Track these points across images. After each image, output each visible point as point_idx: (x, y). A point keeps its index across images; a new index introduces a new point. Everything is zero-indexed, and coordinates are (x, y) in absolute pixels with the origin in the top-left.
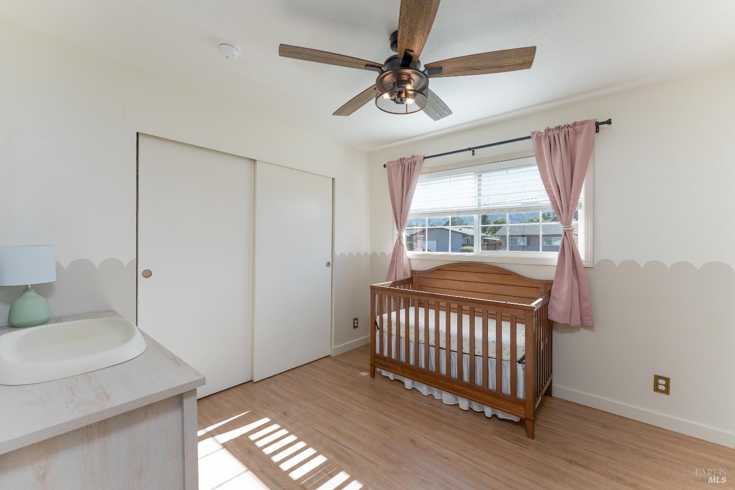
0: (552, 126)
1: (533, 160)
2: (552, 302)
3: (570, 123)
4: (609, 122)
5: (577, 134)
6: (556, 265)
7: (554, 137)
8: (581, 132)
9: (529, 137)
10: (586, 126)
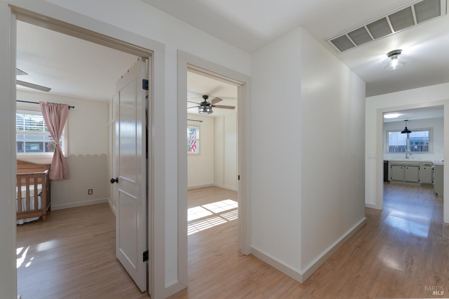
0: (50, 102)
1: (41, 113)
2: (51, 172)
3: (59, 103)
4: (73, 107)
5: (61, 108)
6: (53, 157)
7: (51, 107)
8: (63, 108)
9: (39, 103)
10: (65, 106)
